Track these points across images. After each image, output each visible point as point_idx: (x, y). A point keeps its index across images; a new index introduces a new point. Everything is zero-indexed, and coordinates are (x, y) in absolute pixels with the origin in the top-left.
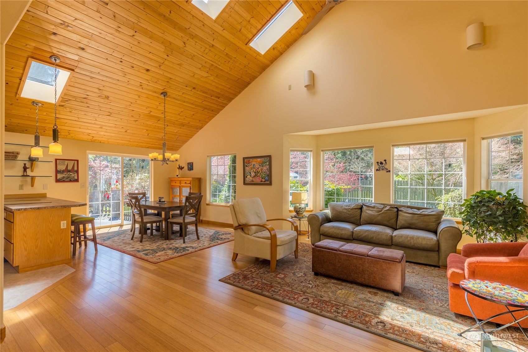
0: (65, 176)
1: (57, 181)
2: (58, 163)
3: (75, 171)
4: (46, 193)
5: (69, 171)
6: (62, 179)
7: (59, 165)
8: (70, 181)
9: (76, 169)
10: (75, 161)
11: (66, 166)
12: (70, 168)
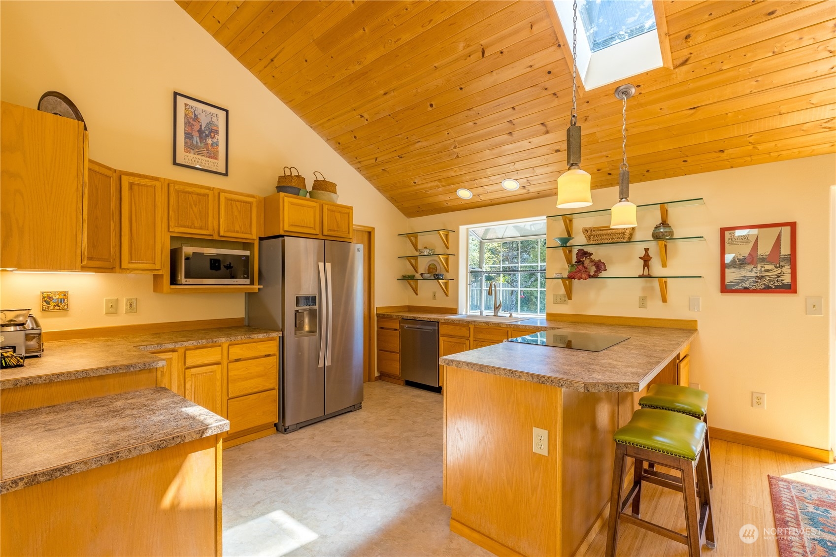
0: (749, 275)
1: (725, 289)
2: (727, 240)
3: (784, 259)
4: (696, 321)
5: (763, 260)
6: (738, 284)
7: (730, 244)
8: (767, 290)
9: (785, 250)
10: (783, 228)
11: (751, 244)
12: (765, 249)
